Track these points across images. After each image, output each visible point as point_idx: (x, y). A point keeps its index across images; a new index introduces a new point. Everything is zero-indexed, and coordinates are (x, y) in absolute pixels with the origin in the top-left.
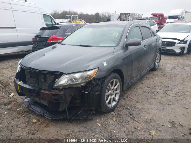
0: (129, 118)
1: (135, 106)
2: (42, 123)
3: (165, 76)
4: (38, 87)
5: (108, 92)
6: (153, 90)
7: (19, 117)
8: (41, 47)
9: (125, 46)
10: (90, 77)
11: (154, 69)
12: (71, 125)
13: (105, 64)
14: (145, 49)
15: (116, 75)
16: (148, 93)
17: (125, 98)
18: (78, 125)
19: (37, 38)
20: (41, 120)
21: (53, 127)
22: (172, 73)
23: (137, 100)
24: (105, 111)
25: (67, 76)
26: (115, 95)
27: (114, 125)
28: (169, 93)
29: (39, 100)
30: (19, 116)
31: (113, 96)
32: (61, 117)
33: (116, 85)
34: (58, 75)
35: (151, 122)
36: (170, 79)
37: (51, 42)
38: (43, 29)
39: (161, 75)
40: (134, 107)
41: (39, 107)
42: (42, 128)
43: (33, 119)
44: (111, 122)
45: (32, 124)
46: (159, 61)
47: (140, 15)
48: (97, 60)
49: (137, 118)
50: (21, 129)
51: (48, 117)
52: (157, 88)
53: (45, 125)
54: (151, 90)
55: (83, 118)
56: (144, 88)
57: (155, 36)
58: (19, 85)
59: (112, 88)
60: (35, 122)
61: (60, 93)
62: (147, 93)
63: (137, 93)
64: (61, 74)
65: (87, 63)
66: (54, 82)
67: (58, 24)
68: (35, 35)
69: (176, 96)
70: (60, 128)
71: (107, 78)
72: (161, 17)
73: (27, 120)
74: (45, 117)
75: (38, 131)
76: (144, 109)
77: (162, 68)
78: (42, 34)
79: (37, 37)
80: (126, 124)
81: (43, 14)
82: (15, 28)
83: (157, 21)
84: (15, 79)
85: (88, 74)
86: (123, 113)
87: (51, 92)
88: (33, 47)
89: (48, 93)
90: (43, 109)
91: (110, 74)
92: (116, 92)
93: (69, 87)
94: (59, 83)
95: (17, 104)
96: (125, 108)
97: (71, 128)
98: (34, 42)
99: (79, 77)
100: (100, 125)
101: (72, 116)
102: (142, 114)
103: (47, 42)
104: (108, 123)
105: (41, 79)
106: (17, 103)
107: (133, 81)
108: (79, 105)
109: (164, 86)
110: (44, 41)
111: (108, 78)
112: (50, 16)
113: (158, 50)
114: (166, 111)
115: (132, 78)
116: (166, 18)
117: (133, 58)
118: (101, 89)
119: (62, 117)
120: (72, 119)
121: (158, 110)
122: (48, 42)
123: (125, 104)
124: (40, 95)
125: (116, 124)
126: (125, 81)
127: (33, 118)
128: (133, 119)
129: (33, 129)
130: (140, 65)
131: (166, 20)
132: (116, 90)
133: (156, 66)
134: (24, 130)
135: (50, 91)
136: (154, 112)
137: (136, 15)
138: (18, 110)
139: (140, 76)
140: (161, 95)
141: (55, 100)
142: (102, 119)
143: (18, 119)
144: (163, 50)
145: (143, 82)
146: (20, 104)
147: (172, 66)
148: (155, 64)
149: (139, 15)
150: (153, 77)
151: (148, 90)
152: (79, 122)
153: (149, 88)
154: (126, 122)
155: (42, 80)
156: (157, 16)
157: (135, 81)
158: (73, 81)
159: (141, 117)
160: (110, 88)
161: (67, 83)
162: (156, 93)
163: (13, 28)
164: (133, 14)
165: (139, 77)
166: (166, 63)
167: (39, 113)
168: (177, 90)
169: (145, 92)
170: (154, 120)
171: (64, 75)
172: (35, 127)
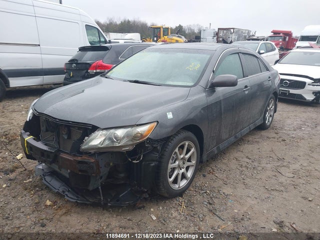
0: (206, 210)
1: (220, 189)
2: (59, 207)
3: (280, 140)
4: (56, 148)
5: (175, 162)
6: (256, 164)
7: (25, 195)
8: (78, 79)
9: (209, 86)
10: (142, 136)
11: (262, 127)
12: (107, 215)
13: (170, 116)
14: (246, 92)
15: (190, 134)
16: (247, 168)
17: (206, 174)
18: (118, 216)
19: (72, 64)
20: (59, 202)
21: (76, 216)
22: (293, 136)
23: (226, 179)
24: (166, 195)
25: (104, 132)
26: (187, 168)
27: (179, 220)
28: (282, 170)
29: (59, 168)
30: (25, 192)
31: (183, 170)
32: (91, 201)
33: (188, 151)
34: (89, 129)
35: (242, 219)
36: (288, 147)
37: (95, 71)
38: (83, 49)
39: (274, 138)
40: (218, 190)
41: (57, 180)
42: (58, 217)
43: (47, 199)
44: (175, 214)
45: (43, 207)
46: (272, 113)
47: (251, 31)
48: (157, 109)
49: (220, 211)
50: (24, 215)
51: (71, 198)
52: (264, 161)
53: (64, 212)
54: (252, 163)
55: (126, 204)
56: (240, 159)
57: (268, 70)
58: (27, 142)
59: (182, 156)
60: (50, 206)
61: (90, 160)
62: (244, 169)
63: (227, 166)
64: (94, 129)
65: (138, 113)
66: (81, 141)
67: (110, 42)
68: (70, 58)
69: (294, 177)
70: (88, 218)
71: (172, 140)
72: (287, 38)
73: (37, 201)
74: (66, 197)
75: (51, 220)
76: (235, 196)
77: (278, 126)
78: (82, 57)
79: (72, 61)
80: (200, 220)
81: (86, 25)
82: (39, 45)
83: (281, 43)
84: (23, 131)
85: (139, 130)
86: (197, 200)
87: (76, 158)
88: (66, 79)
89: (71, 159)
90: (64, 184)
91: (178, 133)
92: (189, 164)
93: (105, 150)
94: (90, 144)
95: (24, 172)
96: (203, 192)
97: (106, 220)
98: (66, 69)
99: (123, 136)
100: (154, 218)
101: (109, 200)
102: (229, 204)
103: (87, 72)
104: (170, 216)
105: (63, 134)
106: (26, 170)
107: (221, 146)
108: (122, 182)
109: (276, 157)
110: (83, 70)
111: (174, 139)
112: (97, 29)
113: (271, 95)
114: (272, 202)
115: (219, 141)
116: (296, 40)
117: (222, 107)
118: (161, 158)
119: (93, 201)
120: (109, 204)
121: (258, 200)
122: (89, 71)
123: (203, 184)
124: (58, 161)
125: (183, 218)
126: (206, 146)
127: (47, 197)
128: (213, 212)
129: (44, 216)
130: (236, 119)
131: (296, 42)
132: (189, 160)
133: (267, 122)
134: (28, 217)
135: (74, 155)
136: (251, 202)
137: (244, 32)
138: (25, 182)
139: (236, 137)
140: (269, 173)
141: (80, 171)
142: (161, 208)
143: (22, 197)
144: (284, 94)
145: (241, 148)
146: (30, 173)
147: (295, 122)
148: (265, 119)
149: (249, 32)
150: (260, 140)
151: (247, 162)
152: (120, 211)
153: (250, 159)
154: (200, 217)
155: (63, 136)
156: (281, 34)
157: (225, 146)
158: (113, 142)
159: (226, 210)
160: (177, 156)
161: (102, 144)
162: (260, 168)
163: (36, 45)
164: (239, 30)
165: (232, 139)
166: (286, 118)
167: (57, 190)
168: (297, 166)
169: (241, 166)
170: (248, 217)
171: (98, 131)
172: (47, 213)
